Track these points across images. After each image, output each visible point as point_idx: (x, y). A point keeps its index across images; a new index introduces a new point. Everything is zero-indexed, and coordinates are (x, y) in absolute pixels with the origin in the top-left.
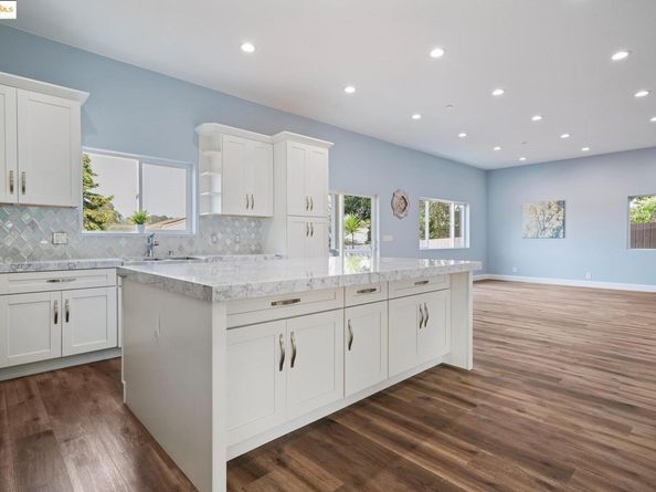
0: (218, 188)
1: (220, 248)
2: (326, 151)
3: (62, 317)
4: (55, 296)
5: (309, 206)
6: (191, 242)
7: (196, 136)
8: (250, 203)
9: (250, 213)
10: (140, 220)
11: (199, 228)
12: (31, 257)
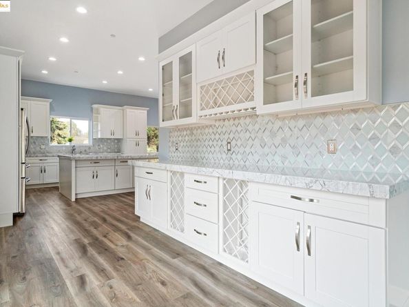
0: (99, 129)
1: (101, 150)
2: (146, 112)
3: (43, 171)
4: (41, 165)
5: (137, 134)
6: (90, 148)
7: (92, 108)
8: (113, 134)
9: (112, 137)
10: (70, 140)
11: (93, 143)
12: (34, 153)
